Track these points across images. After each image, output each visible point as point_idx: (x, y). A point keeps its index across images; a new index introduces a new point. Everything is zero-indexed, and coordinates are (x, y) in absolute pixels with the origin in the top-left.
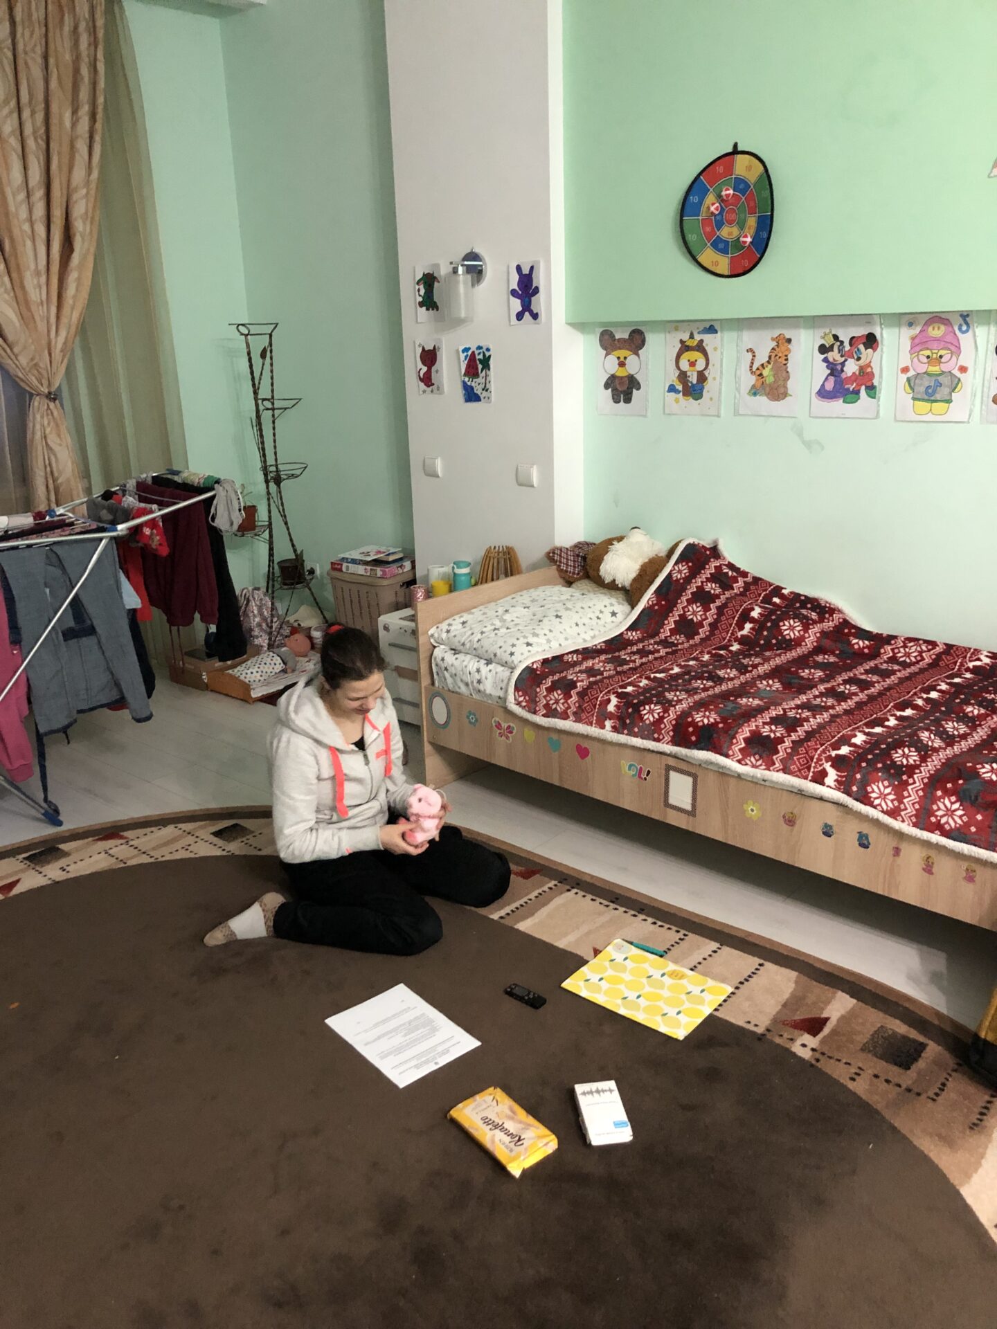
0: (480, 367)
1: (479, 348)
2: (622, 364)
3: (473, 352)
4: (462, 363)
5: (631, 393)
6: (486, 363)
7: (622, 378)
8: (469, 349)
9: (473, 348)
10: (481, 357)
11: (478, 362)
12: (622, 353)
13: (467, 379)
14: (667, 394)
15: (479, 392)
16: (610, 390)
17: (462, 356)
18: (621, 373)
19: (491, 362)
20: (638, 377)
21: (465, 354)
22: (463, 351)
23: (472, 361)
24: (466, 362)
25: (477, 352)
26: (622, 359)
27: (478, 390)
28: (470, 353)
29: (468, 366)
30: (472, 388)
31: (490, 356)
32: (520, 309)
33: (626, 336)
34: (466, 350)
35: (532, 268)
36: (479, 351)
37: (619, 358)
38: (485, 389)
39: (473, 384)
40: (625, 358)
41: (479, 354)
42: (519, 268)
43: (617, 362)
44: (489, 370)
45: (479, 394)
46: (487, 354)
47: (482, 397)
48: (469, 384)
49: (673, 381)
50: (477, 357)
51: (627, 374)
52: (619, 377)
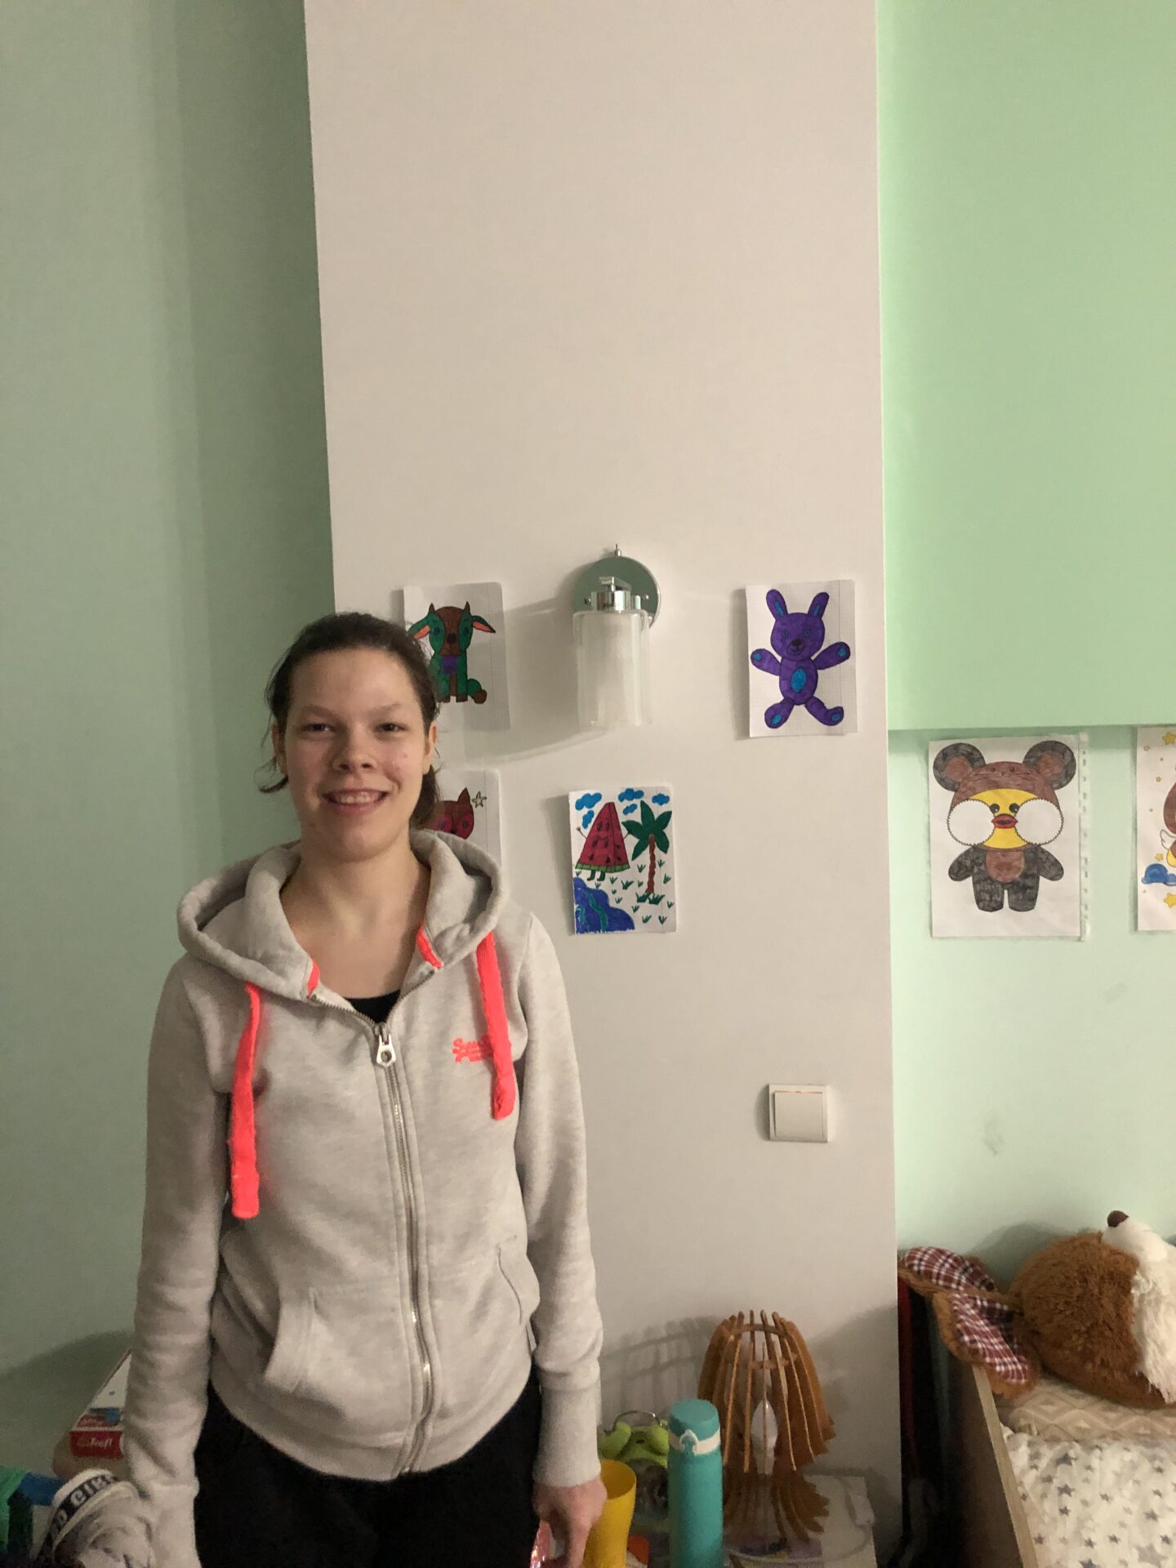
0: (630, 842)
1: (629, 794)
2: (1005, 822)
3: (610, 807)
4: (574, 833)
5: (1036, 887)
6: (654, 832)
7: (1005, 852)
8: (598, 797)
9: (610, 795)
10: (636, 816)
11: (624, 831)
12: (1006, 797)
13: (585, 875)
14: (1141, 886)
15: (626, 906)
16: (970, 880)
17: (576, 817)
18: (1003, 840)
19: (673, 831)
20: (1053, 849)
21: (585, 811)
22: (579, 806)
23: (605, 827)
24: (586, 832)
25: (620, 807)
26: (1004, 809)
27: (624, 900)
28: (597, 808)
29: (591, 844)
30: (601, 897)
31: (667, 816)
32: (779, 698)
33: (1018, 757)
34: (588, 801)
35: (821, 600)
36: (627, 803)
37: (994, 808)
38: (650, 896)
39: (605, 886)
40: (1014, 808)
41: (627, 811)
42: (775, 600)
43: (991, 816)
44: (665, 847)
45: (629, 912)
46: (657, 810)
47: (637, 918)
48: (591, 885)
49: (1160, 857)
50: (622, 818)
51: (1021, 844)
52: (997, 850)
